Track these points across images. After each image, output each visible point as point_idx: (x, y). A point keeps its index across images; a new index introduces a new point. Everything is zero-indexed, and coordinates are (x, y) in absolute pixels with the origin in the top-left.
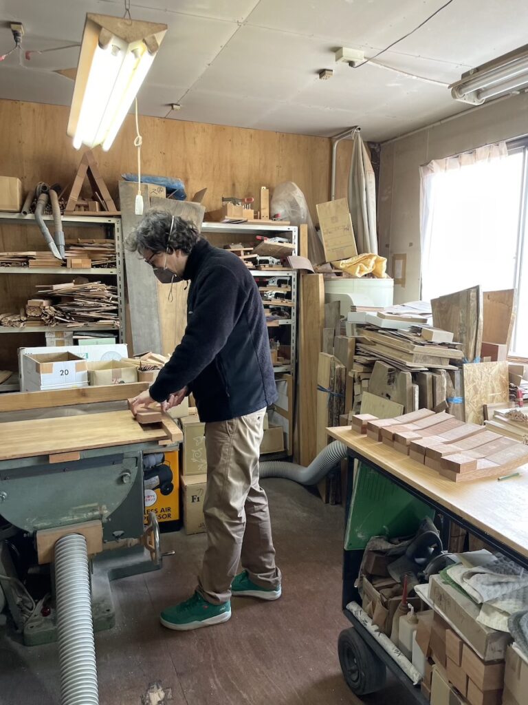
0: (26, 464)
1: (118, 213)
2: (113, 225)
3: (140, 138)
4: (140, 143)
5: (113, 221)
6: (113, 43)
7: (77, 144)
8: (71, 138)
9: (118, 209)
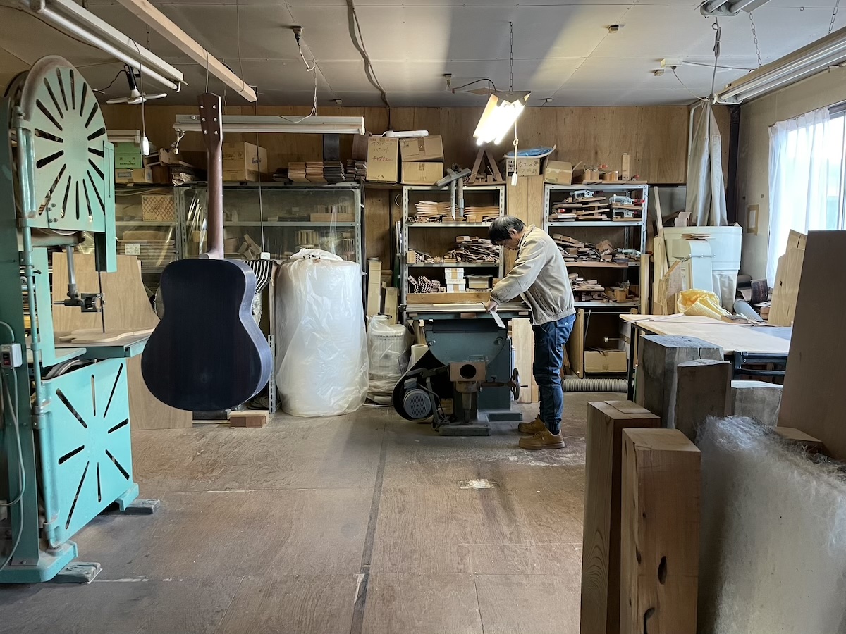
0: (449, 317)
1: (504, 182)
2: (498, 191)
3: (517, 140)
4: (517, 143)
5: (498, 188)
6: (505, 102)
7: (479, 143)
8: (475, 139)
9: (504, 179)
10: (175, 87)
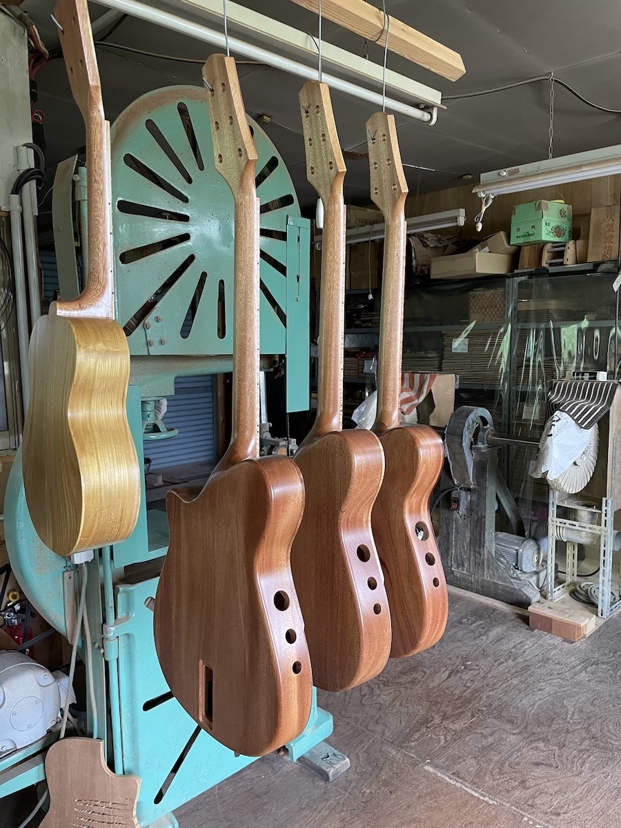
10: (426, 117)
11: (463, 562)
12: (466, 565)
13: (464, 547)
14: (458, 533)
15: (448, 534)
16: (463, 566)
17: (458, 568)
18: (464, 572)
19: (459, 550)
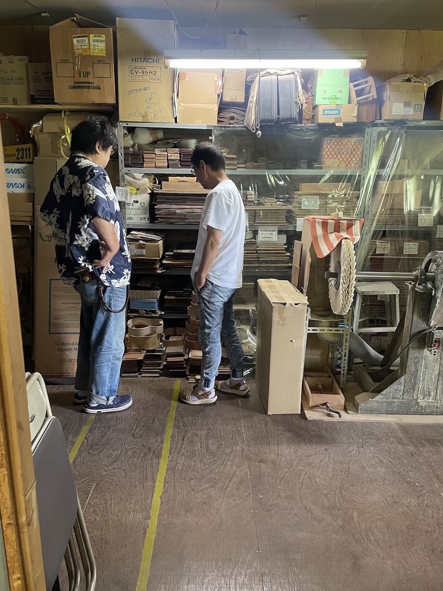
11: (429, 393)
12: (432, 394)
13: (431, 379)
14: (426, 368)
15: (417, 371)
16: (429, 395)
17: (424, 398)
18: (431, 401)
19: (426, 383)
